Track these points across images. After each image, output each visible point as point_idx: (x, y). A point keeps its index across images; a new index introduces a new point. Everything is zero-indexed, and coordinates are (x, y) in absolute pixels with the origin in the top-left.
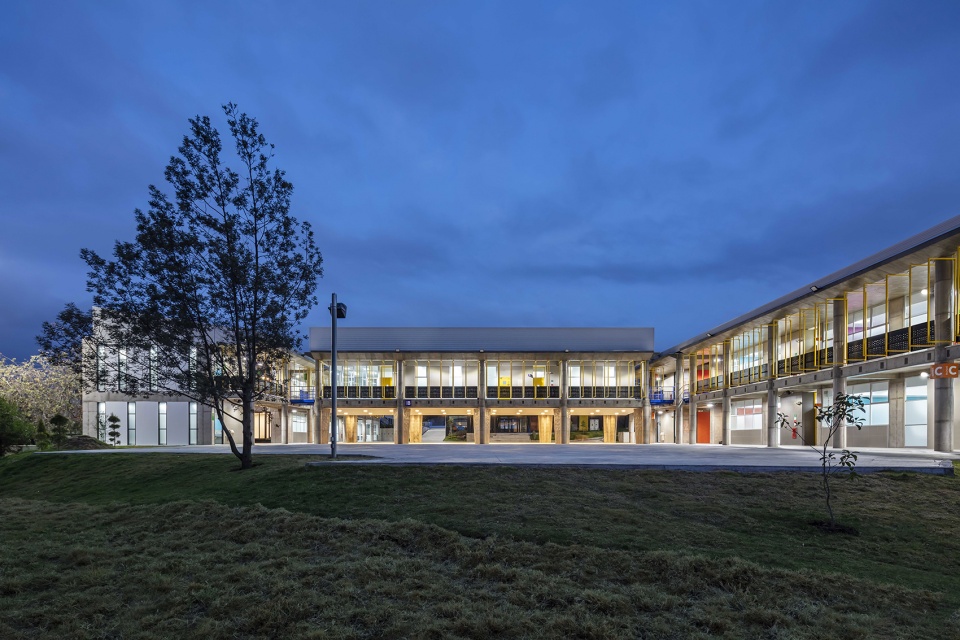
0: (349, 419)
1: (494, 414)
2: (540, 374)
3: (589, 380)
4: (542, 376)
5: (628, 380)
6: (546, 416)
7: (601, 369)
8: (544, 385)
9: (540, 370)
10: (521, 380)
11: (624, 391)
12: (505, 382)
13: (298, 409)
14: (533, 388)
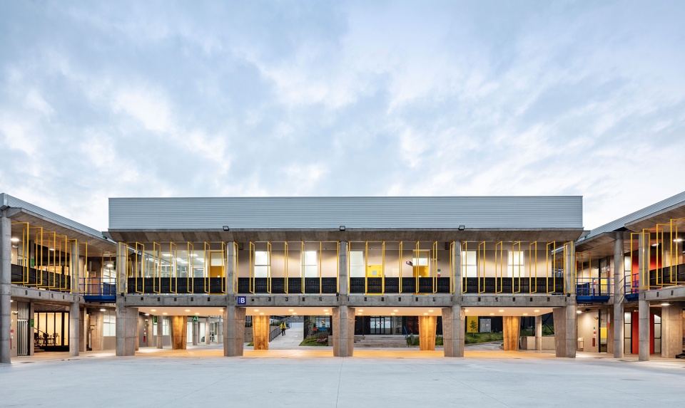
0: (176, 319)
1: (360, 314)
2: (423, 262)
3: (491, 270)
4: (424, 264)
5: (544, 269)
6: (429, 317)
7: (506, 254)
8: (428, 275)
9: (422, 255)
10: (397, 269)
11: (541, 284)
12: (374, 272)
13: (108, 308)
14: (413, 279)
